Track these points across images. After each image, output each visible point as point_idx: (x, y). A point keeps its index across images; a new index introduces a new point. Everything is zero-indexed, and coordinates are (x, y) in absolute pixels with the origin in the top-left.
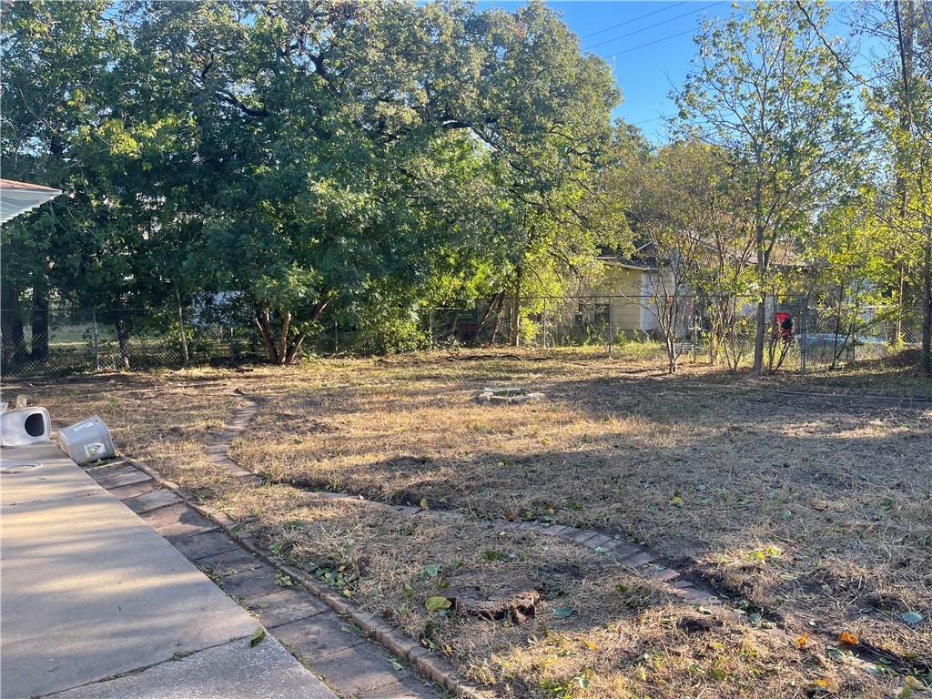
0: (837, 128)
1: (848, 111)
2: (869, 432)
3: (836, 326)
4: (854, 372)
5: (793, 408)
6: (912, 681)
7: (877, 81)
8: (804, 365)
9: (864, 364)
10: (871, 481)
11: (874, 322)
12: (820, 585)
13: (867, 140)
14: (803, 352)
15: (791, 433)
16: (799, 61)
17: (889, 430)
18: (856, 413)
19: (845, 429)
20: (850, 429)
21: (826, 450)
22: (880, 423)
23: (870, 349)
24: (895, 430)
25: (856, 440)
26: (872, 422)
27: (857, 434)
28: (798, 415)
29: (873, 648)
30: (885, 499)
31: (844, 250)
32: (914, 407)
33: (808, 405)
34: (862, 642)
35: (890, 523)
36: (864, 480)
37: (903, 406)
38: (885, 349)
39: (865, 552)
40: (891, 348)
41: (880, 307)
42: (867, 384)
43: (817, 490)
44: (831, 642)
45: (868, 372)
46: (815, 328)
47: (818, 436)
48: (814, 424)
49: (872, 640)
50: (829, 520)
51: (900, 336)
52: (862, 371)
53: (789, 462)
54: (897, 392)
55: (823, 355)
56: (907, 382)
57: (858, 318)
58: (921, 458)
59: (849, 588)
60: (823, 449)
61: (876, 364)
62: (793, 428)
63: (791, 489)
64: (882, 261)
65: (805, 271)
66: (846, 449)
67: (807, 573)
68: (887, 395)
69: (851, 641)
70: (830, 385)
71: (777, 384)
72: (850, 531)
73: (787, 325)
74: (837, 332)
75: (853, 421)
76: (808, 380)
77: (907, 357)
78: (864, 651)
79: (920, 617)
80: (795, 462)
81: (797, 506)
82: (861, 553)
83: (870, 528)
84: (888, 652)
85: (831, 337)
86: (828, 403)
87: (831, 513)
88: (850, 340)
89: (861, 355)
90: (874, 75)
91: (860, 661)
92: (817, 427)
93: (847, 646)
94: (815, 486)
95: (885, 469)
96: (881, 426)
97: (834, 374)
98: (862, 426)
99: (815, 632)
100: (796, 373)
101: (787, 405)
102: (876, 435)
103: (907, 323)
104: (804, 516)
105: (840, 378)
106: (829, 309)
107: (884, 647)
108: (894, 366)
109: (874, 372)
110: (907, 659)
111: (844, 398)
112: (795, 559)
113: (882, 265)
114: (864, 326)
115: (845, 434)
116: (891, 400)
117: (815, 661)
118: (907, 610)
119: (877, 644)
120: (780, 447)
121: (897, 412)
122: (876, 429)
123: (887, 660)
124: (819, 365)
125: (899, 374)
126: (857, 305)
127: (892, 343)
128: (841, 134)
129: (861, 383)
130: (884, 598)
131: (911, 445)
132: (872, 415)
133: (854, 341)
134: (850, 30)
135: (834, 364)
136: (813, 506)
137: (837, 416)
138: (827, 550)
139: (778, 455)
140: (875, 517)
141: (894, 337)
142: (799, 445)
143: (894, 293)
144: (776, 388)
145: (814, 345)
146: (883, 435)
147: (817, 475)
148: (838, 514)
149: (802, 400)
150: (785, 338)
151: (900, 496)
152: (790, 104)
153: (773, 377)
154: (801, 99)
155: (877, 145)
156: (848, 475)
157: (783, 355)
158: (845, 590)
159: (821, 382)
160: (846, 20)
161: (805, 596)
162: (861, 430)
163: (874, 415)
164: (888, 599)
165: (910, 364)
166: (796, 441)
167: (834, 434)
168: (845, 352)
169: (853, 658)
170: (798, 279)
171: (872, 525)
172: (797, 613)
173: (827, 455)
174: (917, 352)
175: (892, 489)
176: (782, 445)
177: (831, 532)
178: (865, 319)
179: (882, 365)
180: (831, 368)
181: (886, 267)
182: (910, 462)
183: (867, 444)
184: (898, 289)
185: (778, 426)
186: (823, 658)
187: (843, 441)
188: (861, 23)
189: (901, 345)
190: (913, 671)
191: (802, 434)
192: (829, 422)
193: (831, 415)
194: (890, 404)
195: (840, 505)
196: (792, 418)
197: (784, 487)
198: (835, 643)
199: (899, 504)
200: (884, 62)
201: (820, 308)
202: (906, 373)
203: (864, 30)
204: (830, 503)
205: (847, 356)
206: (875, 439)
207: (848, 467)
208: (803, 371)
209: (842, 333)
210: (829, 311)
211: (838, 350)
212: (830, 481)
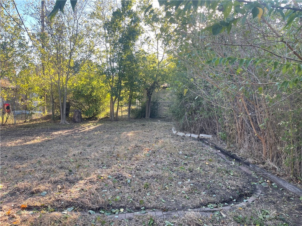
0: (20, 43)
1: (24, 38)
2: (36, 141)
3: (25, 108)
4: (32, 123)
5: (10, 137)
6: (43, 212)
7: (33, 31)
8: (15, 122)
9: (35, 120)
10: (34, 156)
11: (37, 106)
12: (16, 193)
13: (31, 49)
14: (15, 117)
15: (9, 145)
16: (6, 18)
17: (42, 140)
18: (32, 135)
19: (28, 141)
20: (30, 141)
21: (21, 149)
22: (39, 138)
23: (37, 115)
24: (44, 139)
25: (31, 144)
26: (36, 138)
27: (32, 142)
28: (12, 139)
29: (32, 207)
30: (38, 161)
31: (26, 83)
32: (50, 131)
33: (16, 135)
34: (29, 206)
35: (40, 167)
36: (32, 156)
37: (46, 132)
38: (42, 115)
39: (31, 178)
40: (44, 115)
41: (39, 102)
42: (36, 126)
43: (17, 162)
44: (19, 209)
45: (36, 122)
46: (18, 109)
47: (19, 145)
48: (18, 141)
49: (31, 204)
50: (20, 171)
51: (46, 111)
52: (35, 122)
53: (7, 155)
54: (45, 127)
55: (21, 118)
56: (48, 124)
57: (33, 105)
58: (50, 146)
59: (25, 191)
60: (20, 149)
61: (39, 120)
62: (10, 143)
63: (8, 164)
64: (39, 88)
65: (13, 90)
66: (28, 147)
67: (12, 190)
68: (42, 129)
69: (25, 207)
70: (24, 127)
71: (5, 129)
72: (27, 173)
73: (8, 108)
74: (26, 110)
75: (31, 138)
76: (17, 126)
77: (48, 117)
78: (29, 208)
79: (46, 193)
80: (9, 155)
81: (10, 169)
82: (30, 179)
83: (33, 171)
84: (36, 206)
85: (24, 111)
86: (23, 133)
87: (21, 169)
88: (30, 112)
89: (34, 117)
90: (32, 29)
91: (28, 212)
92: (19, 142)
93: (23, 209)
94: (16, 161)
95: (39, 151)
96: (39, 139)
97: (26, 124)
98: (33, 139)
99: (14, 208)
100: (12, 125)
101: (9, 136)
102: (38, 141)
103: (48, 107)
104: (12, 172)
105: (27, 125)
106: (23, 102)
107: (35, 205)
108: (45, 120)
109: (38, 122)
110: (41, 206)
111: (28, 131)
112: (8, 187)
113: (39, 89)
114: (35, 108)
115: (28, 143)
116: (43, 130)
117: (13, 217)
118: (42, 192)
119: (33, 205)
120: (5, 151)
121: (44, 134)
122: (38, 140)
123: (36, 208)
124: (20, 121)
125: (46, 122)
126: (32, 101)
127: (44, 113)
128: (21, 45)
129: (34, 126)
130: (35, 190)
131: (48, 143)
132: (37, 135)
133: (32, 113)
134: (24, 12)
135: (25, 121)
136: (15, 168)
137: (26, 137)
138: (19, 181)
139: (4, 153)
140: (35, 167)
141: (44, 111)
142: (12, 149)
143: (43, 97)
144: (5, 130)
145: (19, 114)
146: (40, 141)
147: (17, 158)
148: (23, 169)
149: (14, 134)
150: (8, 112)
151: (43, 159)
152: (4, 32)
153: (4, 126)
154: (7, 31)
155: (34, 51)
156: (27, 156)
157: (7, 118)
158: (24, 192)
159: (21, 127)
160: (22, 9)
161: (10, 198)
162: (33, 141)
163: (37, 136)
164: (37, 191)
165: (49, 119)
166: (11, 148)
167: (24, 143)
168: (29, 117)
169: (26, 212)
170: (11, 92)
171: (33, 169)
172: (7, 204)
173: (21, 150)
174: (50, 115)
175: (40, 157)
176: (6, 150)
177: (21, 174)
178: (35, 106)
179: (41, 120)
180: (25, 122)
181: (40, 89)
182: (47, 148)
183: (34, 145)
184: (44, 97)
185: (5, 143)
186: (15, 215)
187: (27, 145)
188: (27, 12)
189: (47, 113)
190: (43, 209)
191: (13, 145)
192: (23, 140)
193: (24, 137)
194: (43, 132)
195: (24, 166)
196: (10, 140)
197: (5, 164)
198: (20, 209)
199: (43, 161)
200: (35, 25)
201: (20, 102)
202: (48, 122)
203: (28, 14)
204: (21, 166)
205: (30, 118)
206: (37, 143)
207: (28, 153)
208: (15, 123)
209: (27, 110)
210: (23, 103)
211: (26, 116)
212: (21, 159)
